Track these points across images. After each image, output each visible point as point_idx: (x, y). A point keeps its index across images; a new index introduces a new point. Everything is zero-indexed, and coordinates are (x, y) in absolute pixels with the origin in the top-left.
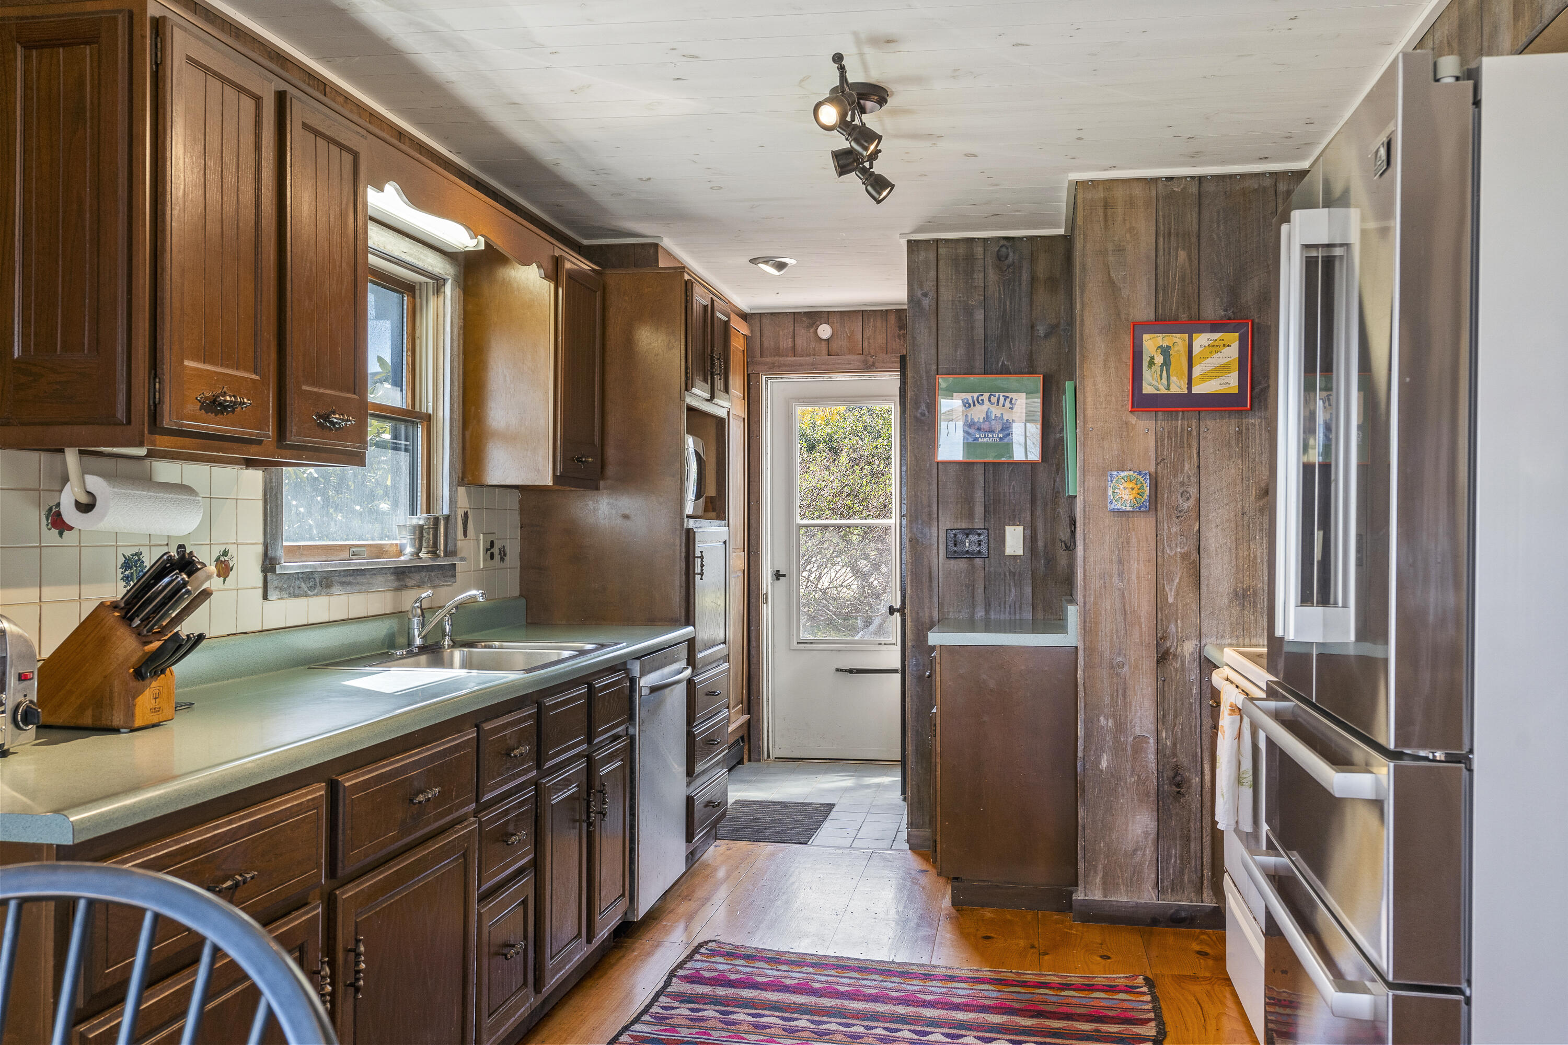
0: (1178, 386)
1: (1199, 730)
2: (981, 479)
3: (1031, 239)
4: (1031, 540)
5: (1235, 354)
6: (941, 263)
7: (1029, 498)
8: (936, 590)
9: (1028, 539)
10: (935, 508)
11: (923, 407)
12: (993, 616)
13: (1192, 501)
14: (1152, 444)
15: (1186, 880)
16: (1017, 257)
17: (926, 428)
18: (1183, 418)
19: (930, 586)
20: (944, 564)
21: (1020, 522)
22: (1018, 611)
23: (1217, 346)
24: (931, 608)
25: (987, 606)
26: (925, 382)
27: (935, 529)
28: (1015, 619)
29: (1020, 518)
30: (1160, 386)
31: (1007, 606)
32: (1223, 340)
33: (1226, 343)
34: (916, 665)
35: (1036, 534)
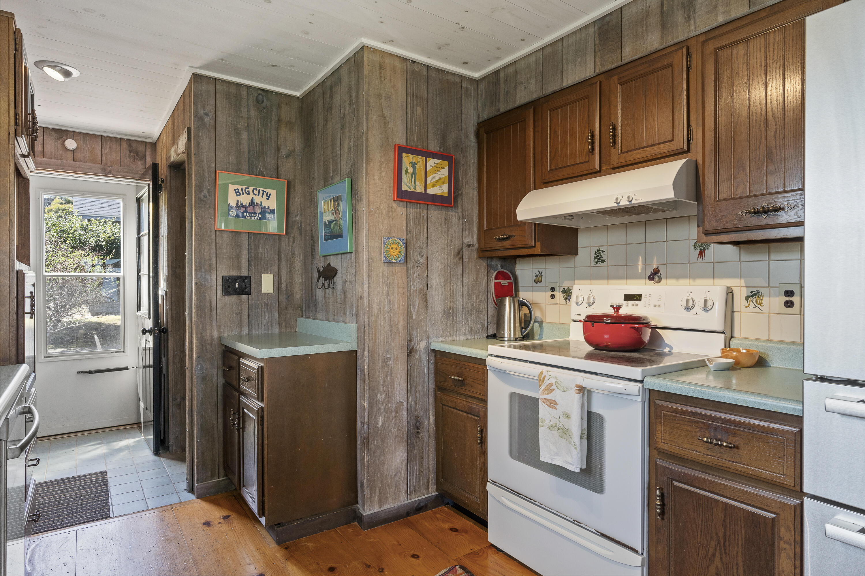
0: (420, 189)
1: (427, 393)
2: (246, 243)
3: (278, 94)
4: (278, 283)
5: (446, 174)
6: (218, 95)
7: (277, 256)
8: (215, 317)
9: (276, 283)
10: (214, 262)
11: (205, 191)
12: (254, 332)
13: (424, 257)
14: (405, 222)
15: (421, 483)
16: (269, 104)
17: (207, 206)
18: (420, 208)
19: (211, 315)
20: (220, 299)
21: (271, 271)
22: (270, 328)
23: (438, 167)
24: (211, 330)
25: (250, 326)
26: (207, 175)
27: (214, 276)
28: (268, 333)
29: (271, 269)
30: (411, 186)
31: (263, 325)
32: (441, 164)
33: (442, 166)
34: (200, 370)
35: (281, 279)
